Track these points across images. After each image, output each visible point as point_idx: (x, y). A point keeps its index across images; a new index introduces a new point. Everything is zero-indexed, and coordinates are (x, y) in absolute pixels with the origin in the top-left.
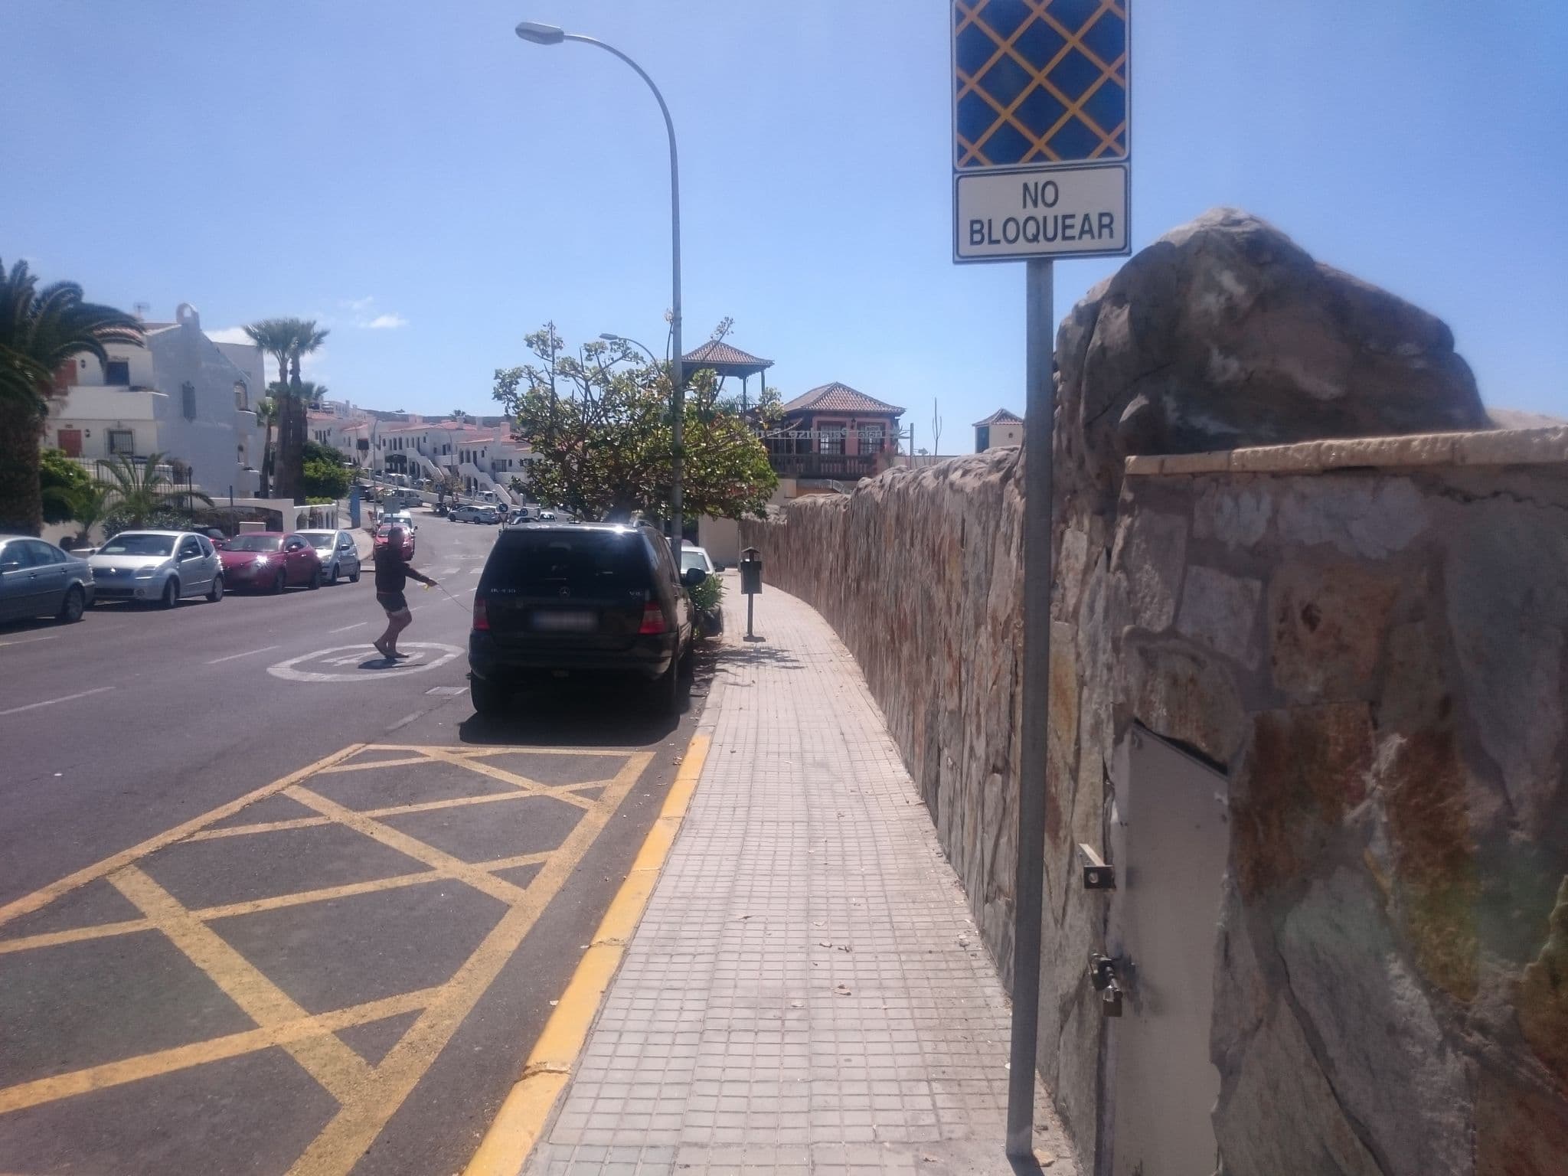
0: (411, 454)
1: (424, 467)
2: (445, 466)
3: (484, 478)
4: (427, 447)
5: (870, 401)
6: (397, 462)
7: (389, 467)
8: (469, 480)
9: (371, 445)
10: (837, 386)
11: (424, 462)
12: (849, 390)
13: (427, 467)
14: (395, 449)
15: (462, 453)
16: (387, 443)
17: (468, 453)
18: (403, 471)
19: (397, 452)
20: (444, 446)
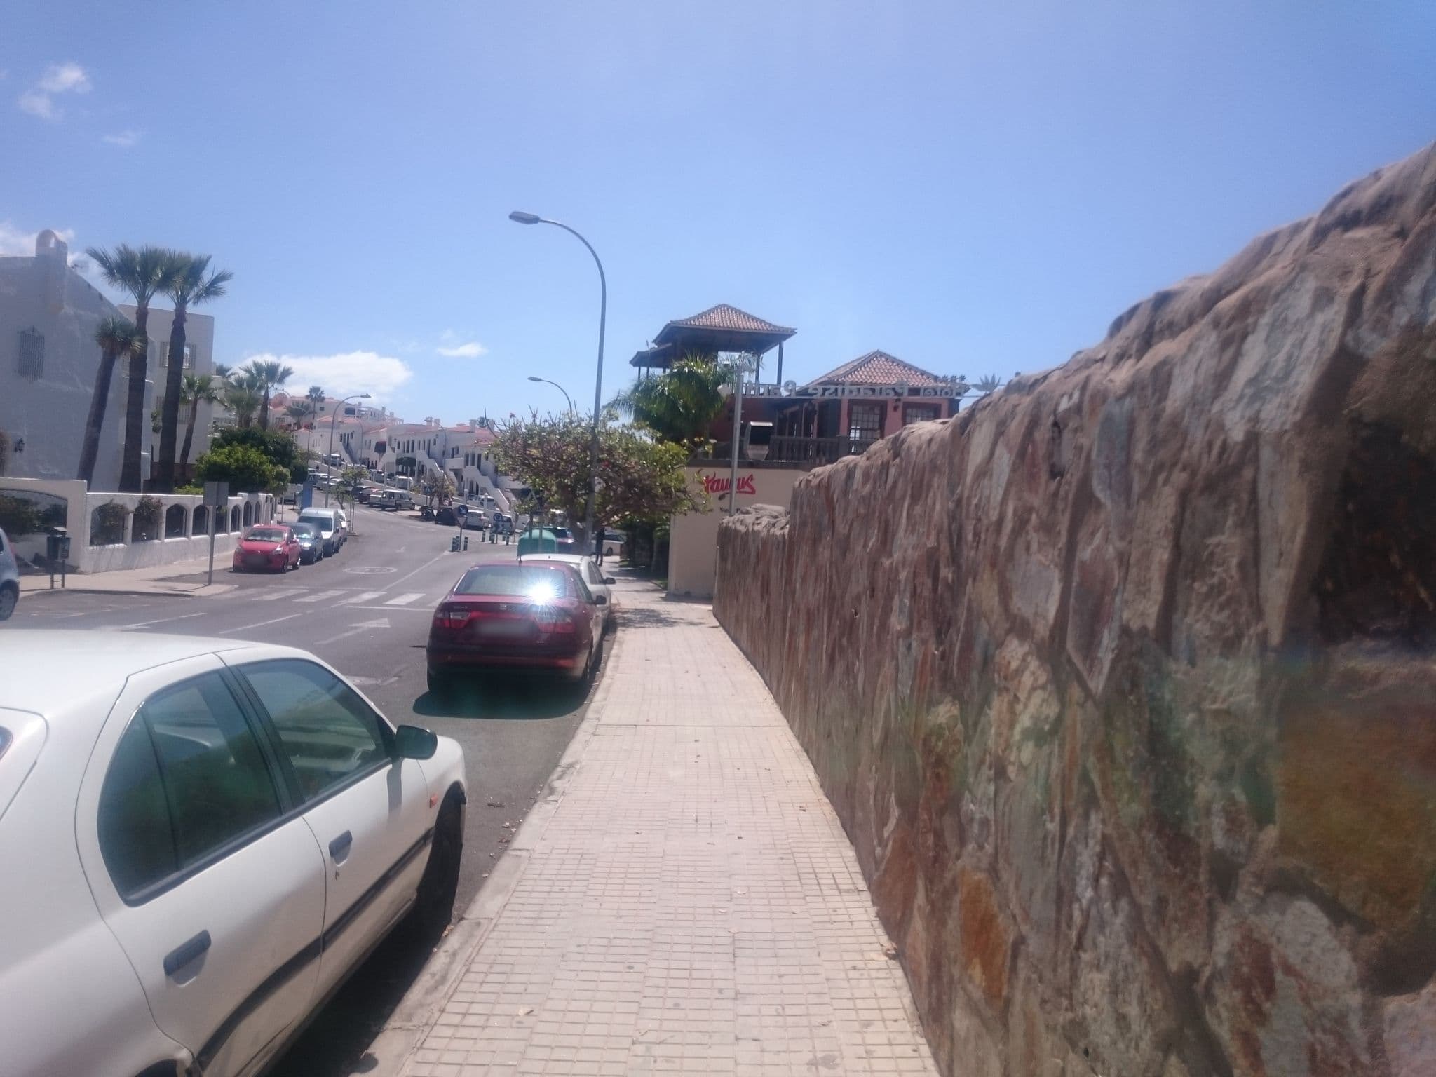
0: (420, 456)
1: (431, 470)
2: (451, 470)
3: (485, 482)
4: (436, 449)
5: (922, 375)
6: (407, 464)
7: (400, 470)
8: (472, 483)
9: (388, 448)
10: (878, 355)
11: (431, 465)
12: (894, 360)
13: (434, 470)
14: (408, 451)
15: (467, 456)
16: (401, 445)
17: (473, 456)
18: (412, 475)
19: (409, 455)
20: (453, 449)
